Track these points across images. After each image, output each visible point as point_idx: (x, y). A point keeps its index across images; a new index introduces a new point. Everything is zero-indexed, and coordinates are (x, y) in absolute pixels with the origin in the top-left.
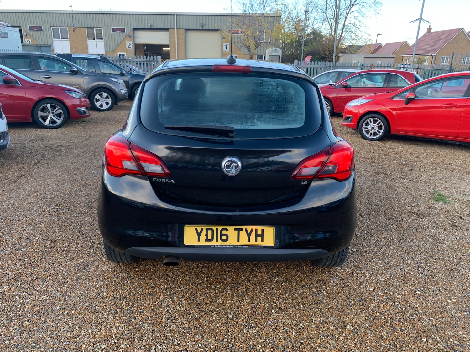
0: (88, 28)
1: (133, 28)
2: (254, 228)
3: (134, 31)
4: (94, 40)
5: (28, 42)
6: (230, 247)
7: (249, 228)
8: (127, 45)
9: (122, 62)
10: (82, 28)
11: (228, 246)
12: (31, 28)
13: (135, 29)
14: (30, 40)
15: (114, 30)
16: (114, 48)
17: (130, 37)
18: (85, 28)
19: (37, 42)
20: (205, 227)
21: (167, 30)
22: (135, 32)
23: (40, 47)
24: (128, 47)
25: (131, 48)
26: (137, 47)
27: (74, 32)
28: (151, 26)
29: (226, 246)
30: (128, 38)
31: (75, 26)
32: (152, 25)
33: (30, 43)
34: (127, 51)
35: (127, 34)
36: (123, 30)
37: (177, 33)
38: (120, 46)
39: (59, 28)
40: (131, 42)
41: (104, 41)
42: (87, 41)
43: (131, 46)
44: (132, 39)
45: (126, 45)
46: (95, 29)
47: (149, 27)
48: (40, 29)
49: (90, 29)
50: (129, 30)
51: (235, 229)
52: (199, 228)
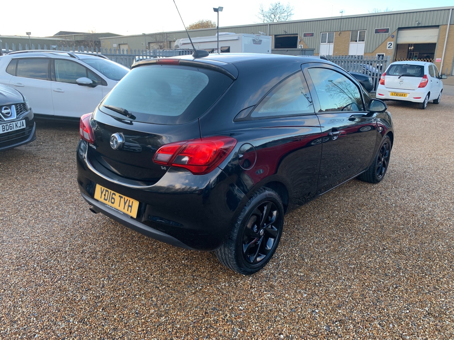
0: (352, 31)
1: (397, 28)
2: (129, 199)
3: (398, 31)
4: (356, 42)
5: (301, 47)
6: (115, 209)
7: (126, 198)
8: (388, 46)
9: (360, 62)
10: (347, 32)
11: (113, 208)
12: (305, 35)
13: (400, 29)
14: (302, 45)
15: (377, 31)
16: (374, 50)
17: (393, 37)
18: (349, 32)
19: (308, 46)
20: (105, 189)
21: (438, 26)
22: (400, 32)
23: (305, 50)
24: (389, 47)
25: (392, 48)
26: (399, 47)
27: (339, 36)
28: (419, 24)
29: (112, 207)
30: (390, 38)
31: (341, 30)
32: (420, 22)
33: (302, 48)
34: (386, 51)
35: (390, 34)
36: (387, 31)
37: (449, 30)
38: (380, 47)
39: (328, 33)
40: (392, 43)
41: (365, 43)
42: (349, 44)
43: (392, 46)
44: (395, 39)
45: (386, 45)
46: (359, 32)
47: (416, 26)
48: (312, 35)
49: (354, 32)
50: (393, 30)
51: (120, 196)
52: (103, 188)
